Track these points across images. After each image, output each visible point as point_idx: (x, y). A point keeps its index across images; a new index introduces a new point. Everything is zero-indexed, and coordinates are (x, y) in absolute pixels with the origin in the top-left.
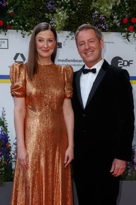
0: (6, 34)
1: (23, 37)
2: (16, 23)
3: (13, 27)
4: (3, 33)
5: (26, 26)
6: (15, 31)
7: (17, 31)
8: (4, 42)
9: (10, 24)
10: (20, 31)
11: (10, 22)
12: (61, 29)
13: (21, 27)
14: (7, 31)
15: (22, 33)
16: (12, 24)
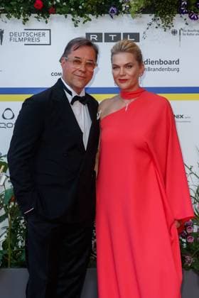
0: (47, 22)
1: (76, 26)
2: (64, 4)
3: (58, 10)
4: (42, 19)
5: (80, 7)
6: (63, 16)
7: (66, 17)
8: (44, 34)
9: (53, 6)
10: (70, 16)
11: (55, 3)
12: (138, 12)
13: (72, 9)
14: (48, 17)
15: (73, 20)
16: (57, 6)
